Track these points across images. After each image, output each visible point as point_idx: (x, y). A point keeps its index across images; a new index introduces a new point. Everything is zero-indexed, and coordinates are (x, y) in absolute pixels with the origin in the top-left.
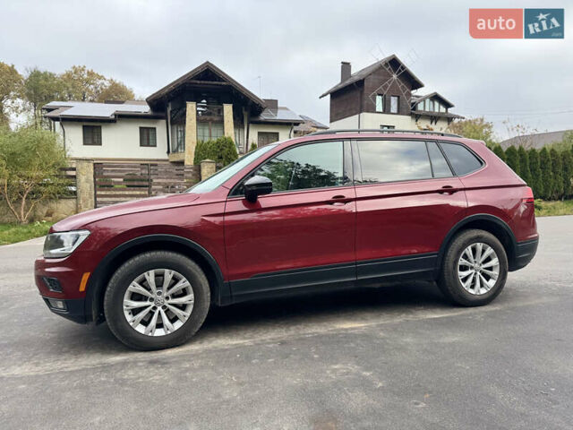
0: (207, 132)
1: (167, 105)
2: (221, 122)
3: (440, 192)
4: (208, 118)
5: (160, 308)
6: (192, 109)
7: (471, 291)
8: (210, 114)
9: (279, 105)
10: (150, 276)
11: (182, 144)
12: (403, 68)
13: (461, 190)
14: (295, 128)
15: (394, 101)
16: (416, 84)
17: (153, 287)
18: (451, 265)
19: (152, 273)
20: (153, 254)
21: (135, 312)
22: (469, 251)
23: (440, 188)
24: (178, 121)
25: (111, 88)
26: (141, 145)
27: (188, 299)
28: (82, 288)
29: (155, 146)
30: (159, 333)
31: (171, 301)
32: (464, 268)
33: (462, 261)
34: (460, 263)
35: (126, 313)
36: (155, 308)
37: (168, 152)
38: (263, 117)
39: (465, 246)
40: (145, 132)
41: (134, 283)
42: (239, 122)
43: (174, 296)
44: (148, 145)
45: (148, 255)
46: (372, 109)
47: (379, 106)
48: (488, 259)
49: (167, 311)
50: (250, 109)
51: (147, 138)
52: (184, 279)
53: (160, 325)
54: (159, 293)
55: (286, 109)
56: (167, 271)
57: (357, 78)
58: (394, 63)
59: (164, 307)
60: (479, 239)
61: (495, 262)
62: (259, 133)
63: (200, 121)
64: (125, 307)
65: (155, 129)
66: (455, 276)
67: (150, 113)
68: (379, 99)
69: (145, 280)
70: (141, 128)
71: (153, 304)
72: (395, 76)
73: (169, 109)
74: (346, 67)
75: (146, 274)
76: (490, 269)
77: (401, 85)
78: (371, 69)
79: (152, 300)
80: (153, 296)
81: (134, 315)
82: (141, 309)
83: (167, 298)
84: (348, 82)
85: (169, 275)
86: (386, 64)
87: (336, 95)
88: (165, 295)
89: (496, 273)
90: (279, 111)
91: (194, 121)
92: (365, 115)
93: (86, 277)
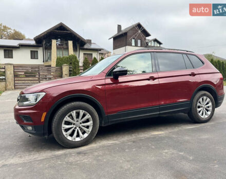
0: (61, 53)
1: (43, 41)
2: (67, 49)
3: (190, 75)
4: (62, 47)
5: (78, 128)
6: (54, 43)
7: (202, 117)
8: (62, 45)
9: (92, 42)
10: (74, 113)
11: (50, 58)
12: (143, 28)
13: (198, 74)
14: (100, 52)
15: (139, 41)
16: (148, 35)
17: (75, 118)
18: (195, 106)
19: (74, 112)
20: (75, 103)
21: (67, 130)
22: (201, 100)
23: (190, 73)
24: (48, 48)
25: (15, 33)
26: (31, 58)
27: (90, 123)
28: (43, 120)
29: (37, 59)
30: (78, 139)
31: (83, 124)
32: (199, 107)
33: (198, 104)
34: (198, 105)
35: (63, 131)
36: (75, 128)
37: (44, 61)
38: (86, 47)
39: (200, 98)
40: (33, 53)
41: (67, 117)
42: (75, 49)
43: (83, 122)
44: (34, 58)
45: (73, 104)
46: (130, 45)
47: (133, 44)
48: (208, 103)
49: (81, 129)
50: (80, 43)
51: (34, 55)
52: (88, 114)
53: (78, 136)
54: (77, 121)
55: (95, 44)
56: (81, 111)
57: (124, 32)
58: (139, 26)
59: (80, 127)
60: (204, 95)
61: (210, 104)
62: (84, 54)
63: (58, 48)
64: (62, 128)
65: (37, 51)
66: (196, 111)
67: (35, 44)
68: (133, 41)
69: (71, 115)
70: (31, 51)
71: (75, 126)
72: (139, 31)
73: (44, 43)
74: (119, 27)
75: (72, 112)
76: (208, 107)
77: (142, 35)
78: (130, 28)
79: (74, 124)
80: (75, 122)
81: (66, 132)
82: (69, 129)
83: (81, 123)
84: (120, 33)
85: (82, 112)
86: (136, 26)
87: (115, 38)
88: (80, 122)
89: (210, 109)
90: (92, 45)
91: (56, 48)
92: (128, 47)
93: (44, 114)
